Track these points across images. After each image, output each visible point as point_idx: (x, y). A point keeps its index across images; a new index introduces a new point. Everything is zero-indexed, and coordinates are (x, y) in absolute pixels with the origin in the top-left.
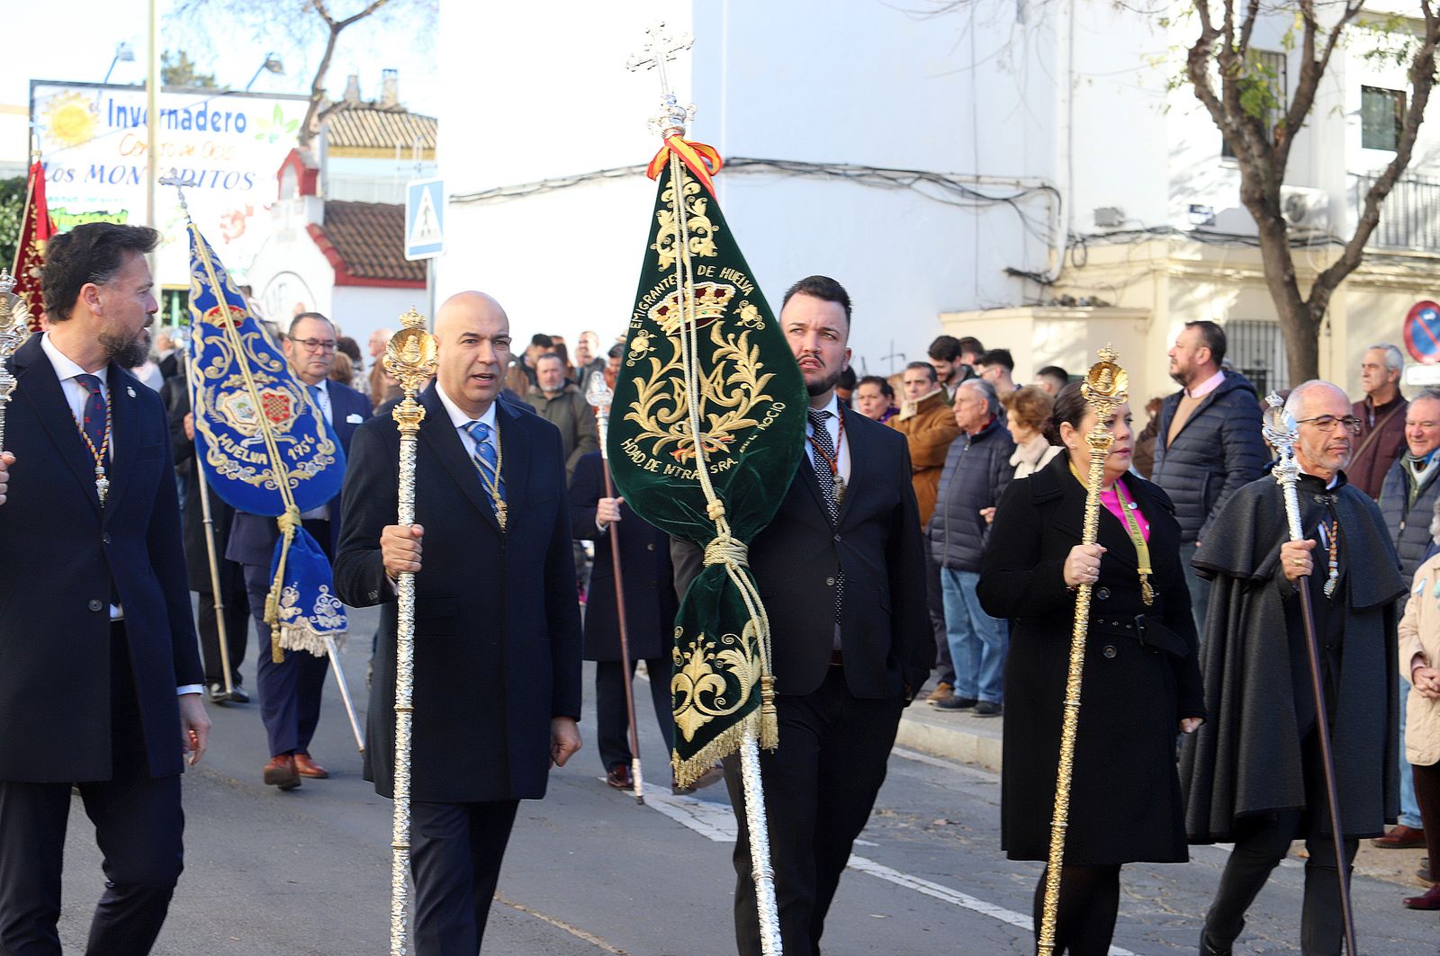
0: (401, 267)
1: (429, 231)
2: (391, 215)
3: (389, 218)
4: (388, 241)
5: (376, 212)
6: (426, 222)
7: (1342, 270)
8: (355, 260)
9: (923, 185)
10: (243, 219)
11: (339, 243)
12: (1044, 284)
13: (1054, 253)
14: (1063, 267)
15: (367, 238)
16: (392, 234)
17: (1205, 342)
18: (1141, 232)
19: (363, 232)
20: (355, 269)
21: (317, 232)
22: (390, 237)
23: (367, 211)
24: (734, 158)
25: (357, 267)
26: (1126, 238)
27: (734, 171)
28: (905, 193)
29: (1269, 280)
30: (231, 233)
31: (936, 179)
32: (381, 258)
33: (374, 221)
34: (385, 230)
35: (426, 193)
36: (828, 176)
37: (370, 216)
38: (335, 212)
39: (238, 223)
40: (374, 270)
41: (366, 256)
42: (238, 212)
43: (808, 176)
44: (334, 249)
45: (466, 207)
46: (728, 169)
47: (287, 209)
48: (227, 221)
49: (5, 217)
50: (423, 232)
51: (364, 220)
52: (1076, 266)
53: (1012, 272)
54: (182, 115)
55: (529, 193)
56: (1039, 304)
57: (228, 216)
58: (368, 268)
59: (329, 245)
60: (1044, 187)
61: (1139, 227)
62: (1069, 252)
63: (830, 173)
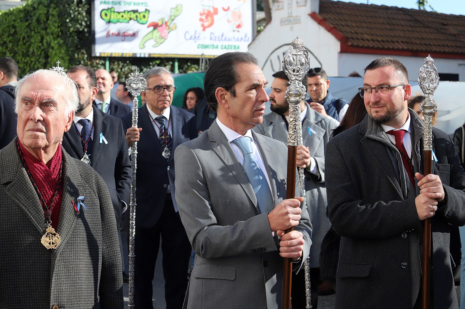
10: (212, 16)
21: (318, 17)
30: (206, 24)
39: (209, 18)
42: (209, 12)
44: (335, 28)
48: (204, 17)
49: (79, 14)
57: (204, 14)
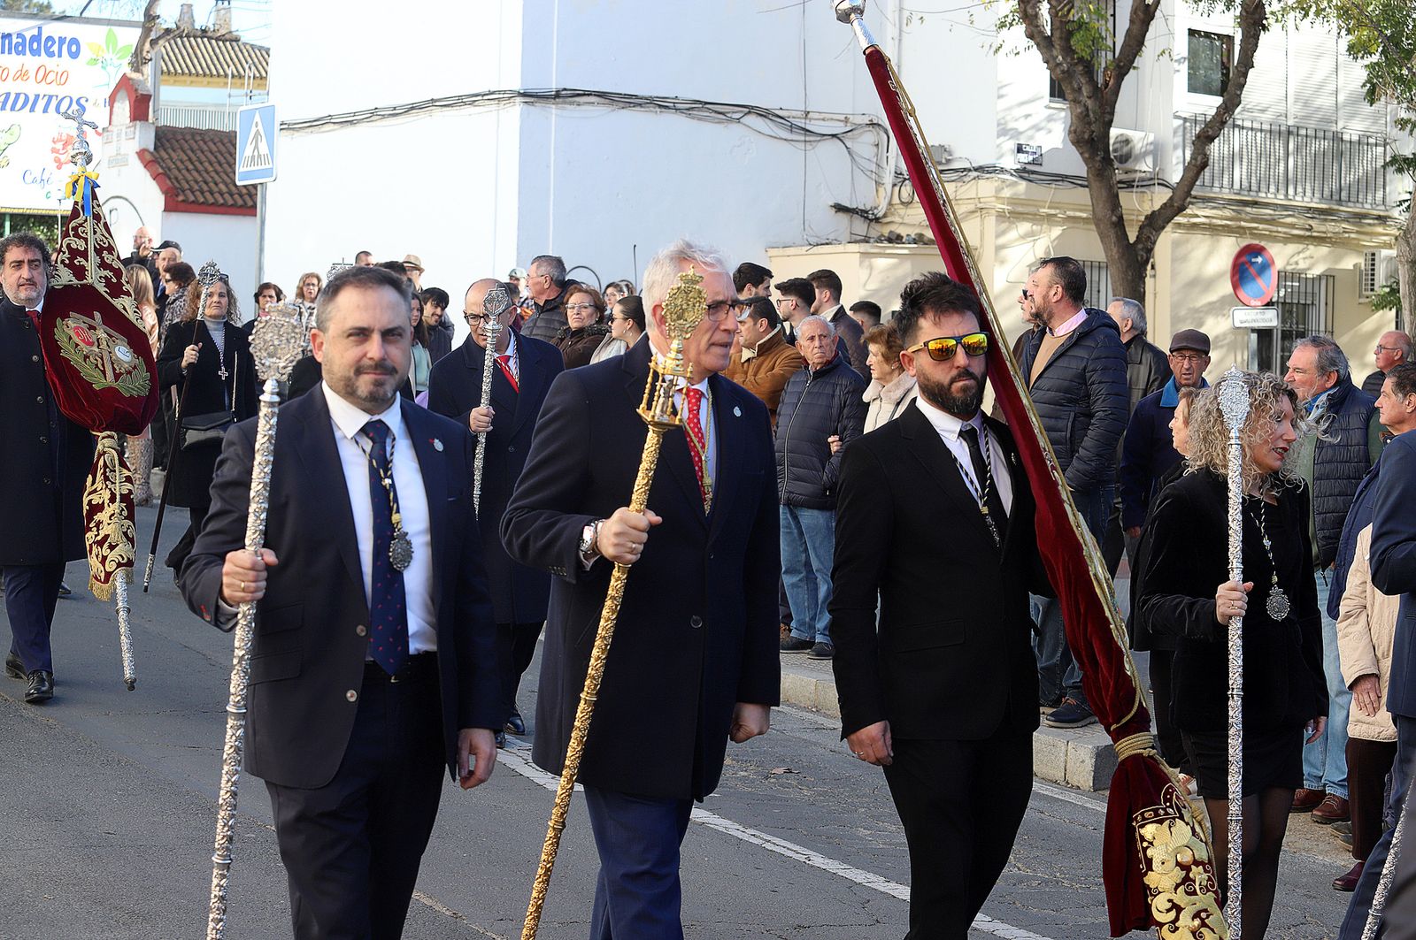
0: (232, 195)
1: (259, 156)
2: (221, 141)
3: (219, 144)
4: (219, 169)
5: (207, 139)
6: (256, 147)
7: (1169, 212)
8: (187, 186)
9: (751, 120)
11: (170, 170)
12: (871, 220)
13: (881, 190)
14: (890, 204)
15: (197, 164)
16: (223, 161)
17: (1057, 279)
18: (970, 170)
19: (194, 158)
20: (185, 195)
21: (148, 157)
22: (221, 165)
23: (198, 138)
24: (565, 89)
25: (188, 192)
26: (954, 176)
27: (565, 103)
28: (734, 126)
29: (1096, 220)
31: (764, 114)
32: (212, 185)
33: (205, 148)
34: (216, 157)
35: (257, 118)
36: (658, 110)
37: (201, 143)
38: (167, 139)
40: (205, 198)
41: (197, 182)
43: (638, 108)
44: (165, 174)
45: (296, 134)
46: (557, 100)
47: (119, 135)
50: (253, 157)
51: (195, 146)
52: (902, 203)
53: (839, 208)
54: (15, 40)
55: (359, 121)
56: (866, 240)
57: (59, 140)
58: (198, 193)
59: (161, 171)
60: (872, 124)
61: (967, 165)
62: (897, 189)
63: (660, 106)
